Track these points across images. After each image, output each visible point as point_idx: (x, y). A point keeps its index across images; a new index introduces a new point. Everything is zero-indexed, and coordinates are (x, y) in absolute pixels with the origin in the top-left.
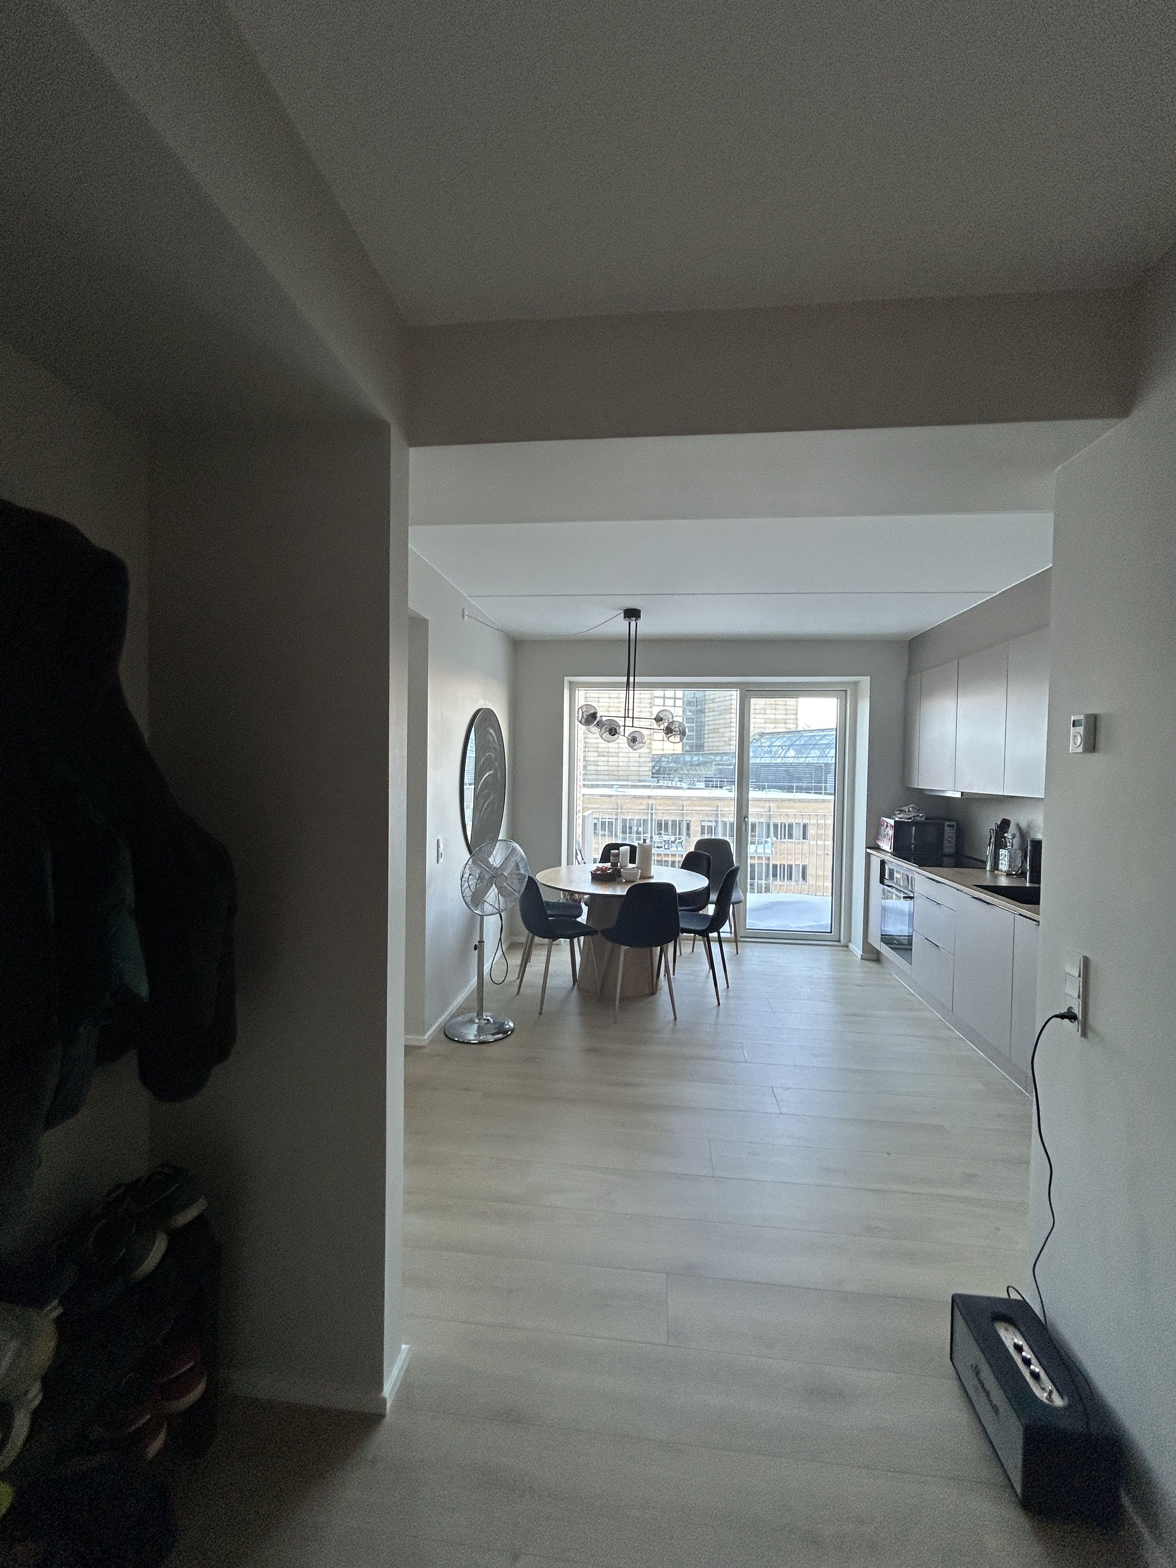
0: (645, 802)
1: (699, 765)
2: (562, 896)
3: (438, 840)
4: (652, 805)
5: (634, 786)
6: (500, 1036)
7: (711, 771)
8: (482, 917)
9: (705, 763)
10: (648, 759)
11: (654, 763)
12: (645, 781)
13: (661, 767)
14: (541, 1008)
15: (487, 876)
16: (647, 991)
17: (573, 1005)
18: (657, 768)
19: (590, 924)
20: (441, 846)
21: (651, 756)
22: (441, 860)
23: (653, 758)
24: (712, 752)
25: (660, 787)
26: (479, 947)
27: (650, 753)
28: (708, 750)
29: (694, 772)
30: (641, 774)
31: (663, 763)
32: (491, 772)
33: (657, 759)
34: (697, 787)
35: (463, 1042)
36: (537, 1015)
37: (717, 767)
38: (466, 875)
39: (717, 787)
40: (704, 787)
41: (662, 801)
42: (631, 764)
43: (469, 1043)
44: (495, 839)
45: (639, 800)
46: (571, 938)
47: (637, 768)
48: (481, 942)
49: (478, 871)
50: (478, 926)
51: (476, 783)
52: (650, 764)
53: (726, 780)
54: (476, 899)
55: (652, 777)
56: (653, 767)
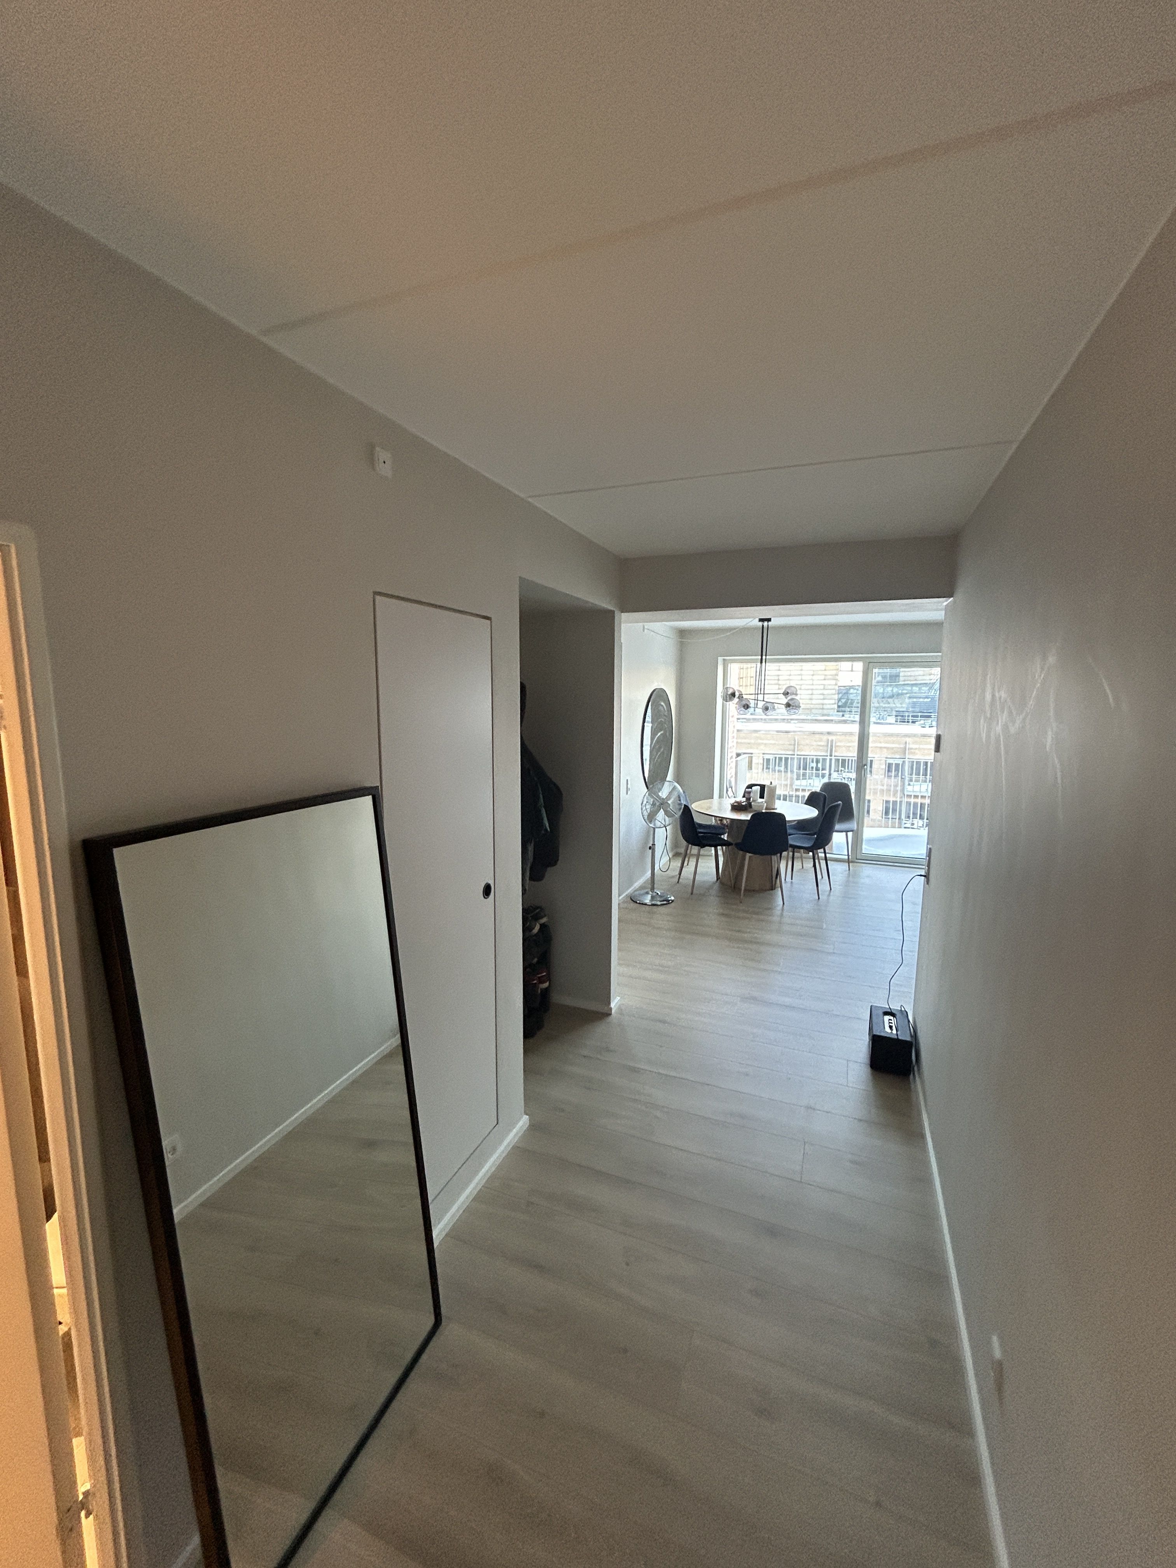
0: (825, 738)
1: (892, 697)
2: (714, 821)
3: (627, 780)
4: (832, 741)
5: (816, 720)
6: (665, 902)
7: (902, 705)
8: (654, 829)
9: (898, 695)
10: (834, 692)
11: (840, 695)
12: (828, 715)
13: (848, 699)
14: (692, 891)
15: (658, 804)
16: (768, 886)
17: (715, 890)
18: (843, 701)
19: (729, 840)
20: (629, 782)
21: (837, 688)
22: (629, 792)
23: (839, 690)
24: (909, 682)
25: (845, 722)
26: (652, 848)
27: (836, 684)
28: (904, 681)
29: (886, 705)
30: (825, 707)
31: (851, 695)
32: (662, 732)
33: (844, 692)
34: (887, 721)
35: (642, 904)
36: (689, 894)
37: (911, 700)
38: (645, 803)
39: (908, 722)
40: (894, 722)
41: (843, 737)
42: (814, 697)
43: (646, 904)
44: (664, 779)
45: (817, 736)
46: (716, 846)
47: (821, 702)
48: (654, 845)
49: (652, 800)
50: (652, 837)
51: (652, 739)
52: (836, 697)
53: (920, 714)
54: (651, 817)
55: (838, 711)
56: (839, 700)
